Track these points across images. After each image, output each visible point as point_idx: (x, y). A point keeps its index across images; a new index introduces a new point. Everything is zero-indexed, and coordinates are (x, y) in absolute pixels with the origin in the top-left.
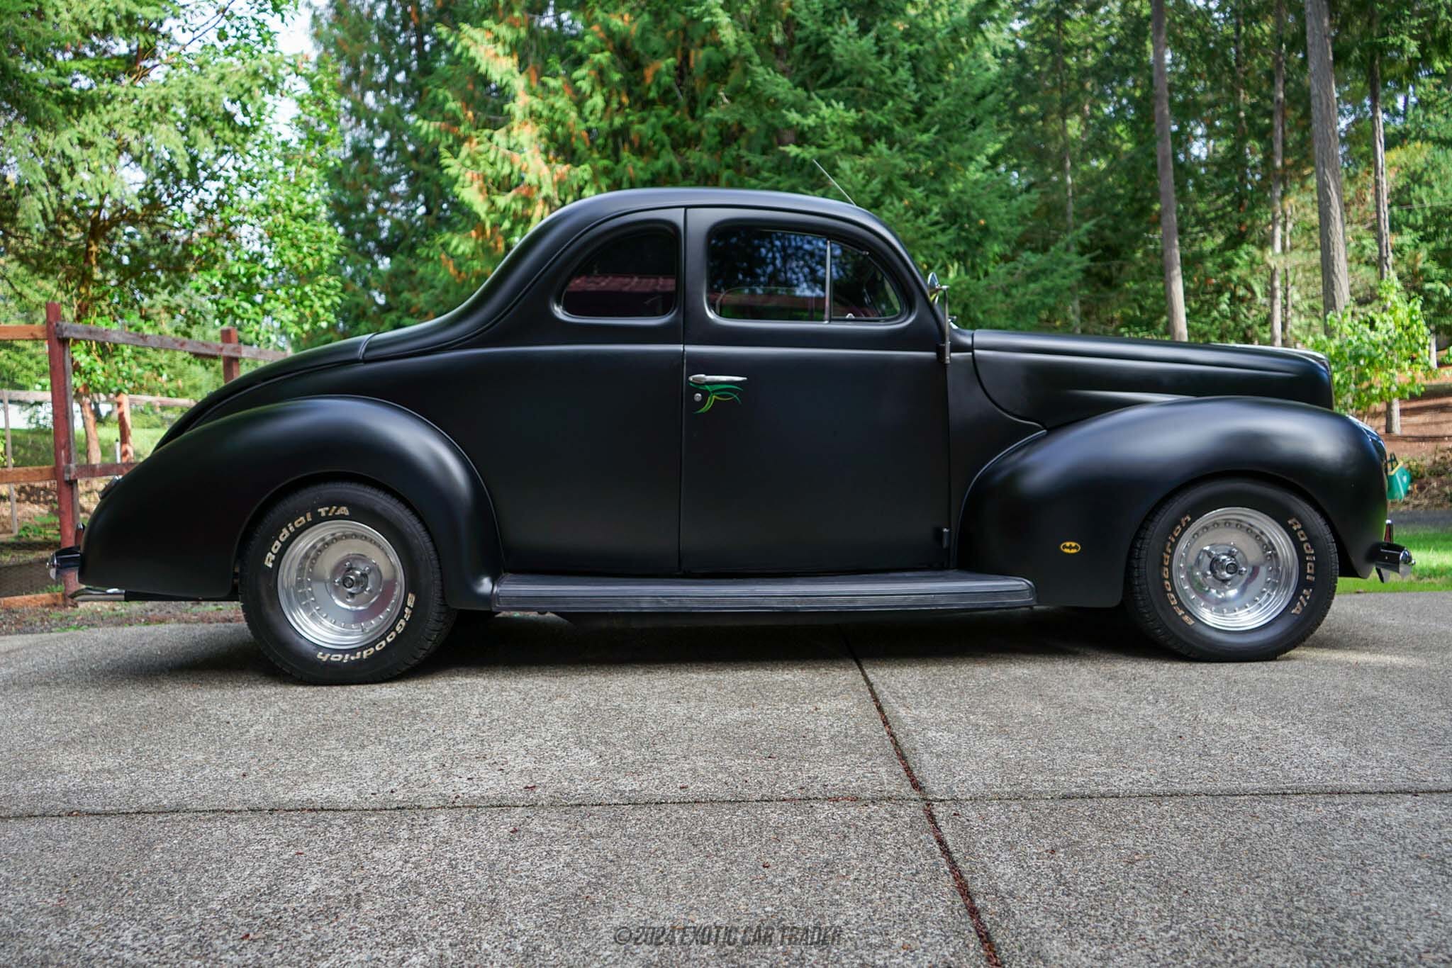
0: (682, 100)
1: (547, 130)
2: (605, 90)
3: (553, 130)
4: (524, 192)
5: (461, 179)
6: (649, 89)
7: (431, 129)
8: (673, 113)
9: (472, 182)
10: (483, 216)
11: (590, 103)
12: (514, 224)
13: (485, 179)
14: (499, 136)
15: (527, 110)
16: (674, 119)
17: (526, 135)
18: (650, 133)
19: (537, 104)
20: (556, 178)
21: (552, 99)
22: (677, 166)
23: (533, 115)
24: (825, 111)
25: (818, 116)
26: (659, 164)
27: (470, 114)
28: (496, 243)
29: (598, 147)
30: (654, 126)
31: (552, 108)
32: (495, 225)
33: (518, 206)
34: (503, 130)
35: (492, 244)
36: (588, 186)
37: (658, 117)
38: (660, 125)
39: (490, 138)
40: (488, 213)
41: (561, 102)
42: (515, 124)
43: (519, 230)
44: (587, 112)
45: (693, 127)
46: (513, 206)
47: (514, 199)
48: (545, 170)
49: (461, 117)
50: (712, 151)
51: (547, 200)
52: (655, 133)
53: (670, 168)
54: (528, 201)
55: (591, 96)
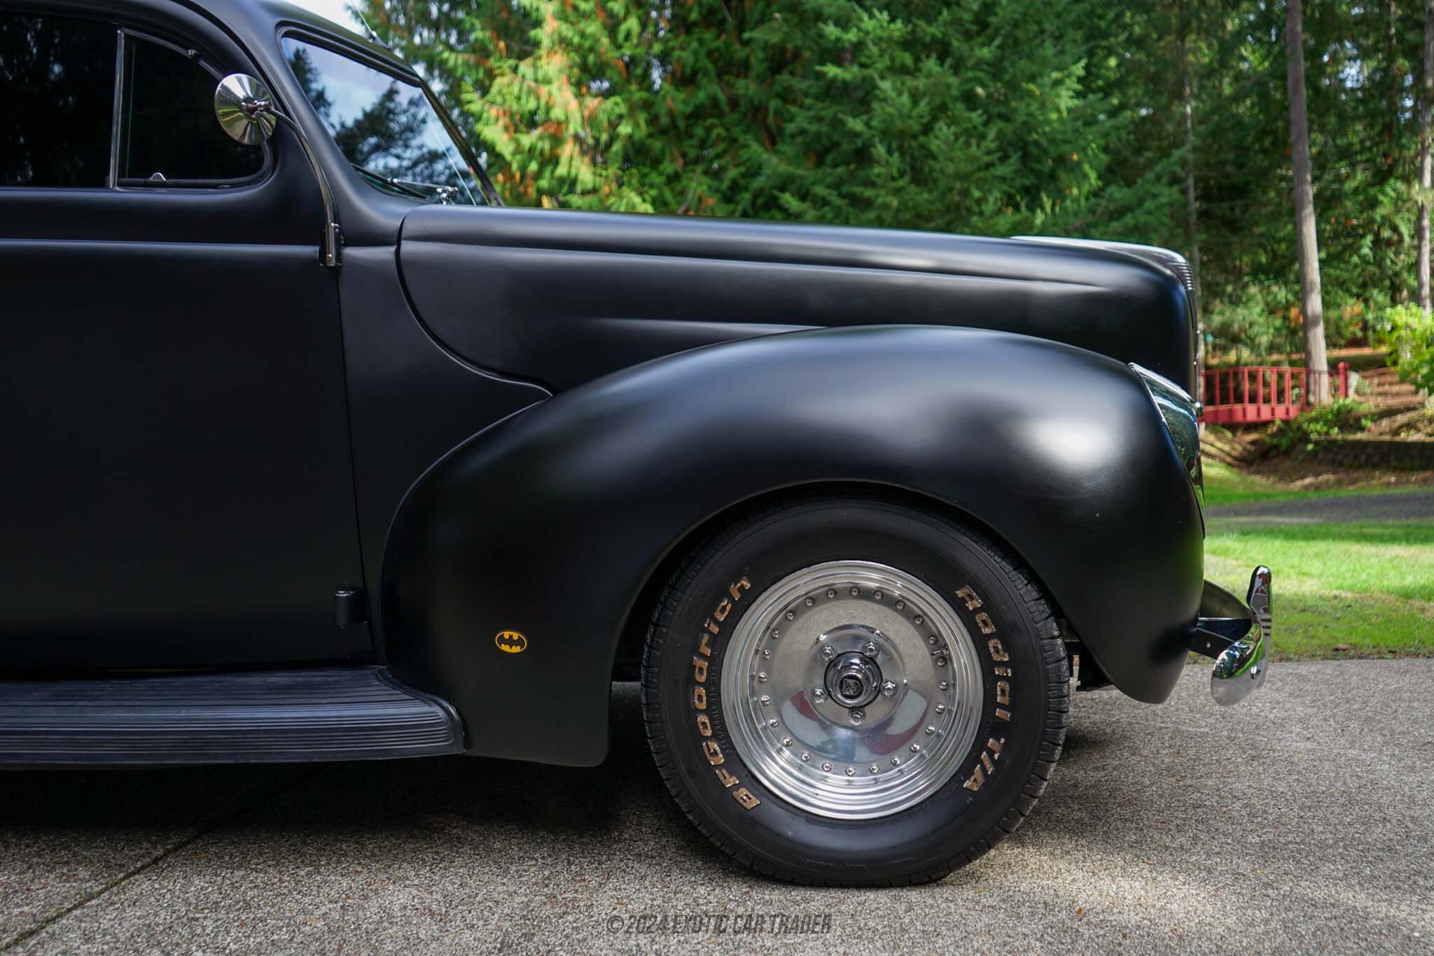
0: (731, 22)
1: (577, 59)
2: (640, 12)
3: (584, 59)
4: (552, 130)
5: (485, 116)
6: (690, 10)
7: (460, 61)
8: (719, 36)
9: (497, 119)
10: (508, 157)
11: (623, 28)
12: (542, 166)
13: (512, 116)
14: (525, 67)
15: (556, 37)
16: (719, 44)
17: (554, 65)
18: (691, 60)
19: (567, 30)
20: (586, 113)
21: (582, 25)
22: (722, 98)
23: (564, 42)
24: (868, 24)
25: (859, 29)
26: (701, 96)
27: (502, 44)
28: (526, 188)
29: (636, 77)
30: (696, 53)
31: (583, 35)
32: (523, 168)
33: (546, 145)
34: (529, 61)
35: (521, 189)
36: (624, 122)
37: (701, 42)
38: (703, 51)
39: (515, 70)
40: (514, 154)
41: (593, 28)
42: (543, 52)
43: (547, 174)
44: (621, 37)
45: (740, 52)
46: (540, 145)
47: (541, 138)
48: (574, 104)
49: (491, 47)
50: (761, 79)
51: (577, 138)
52: (697, 61)
53: (714, 101)
54: (557, 140)
55: (625, 18)
